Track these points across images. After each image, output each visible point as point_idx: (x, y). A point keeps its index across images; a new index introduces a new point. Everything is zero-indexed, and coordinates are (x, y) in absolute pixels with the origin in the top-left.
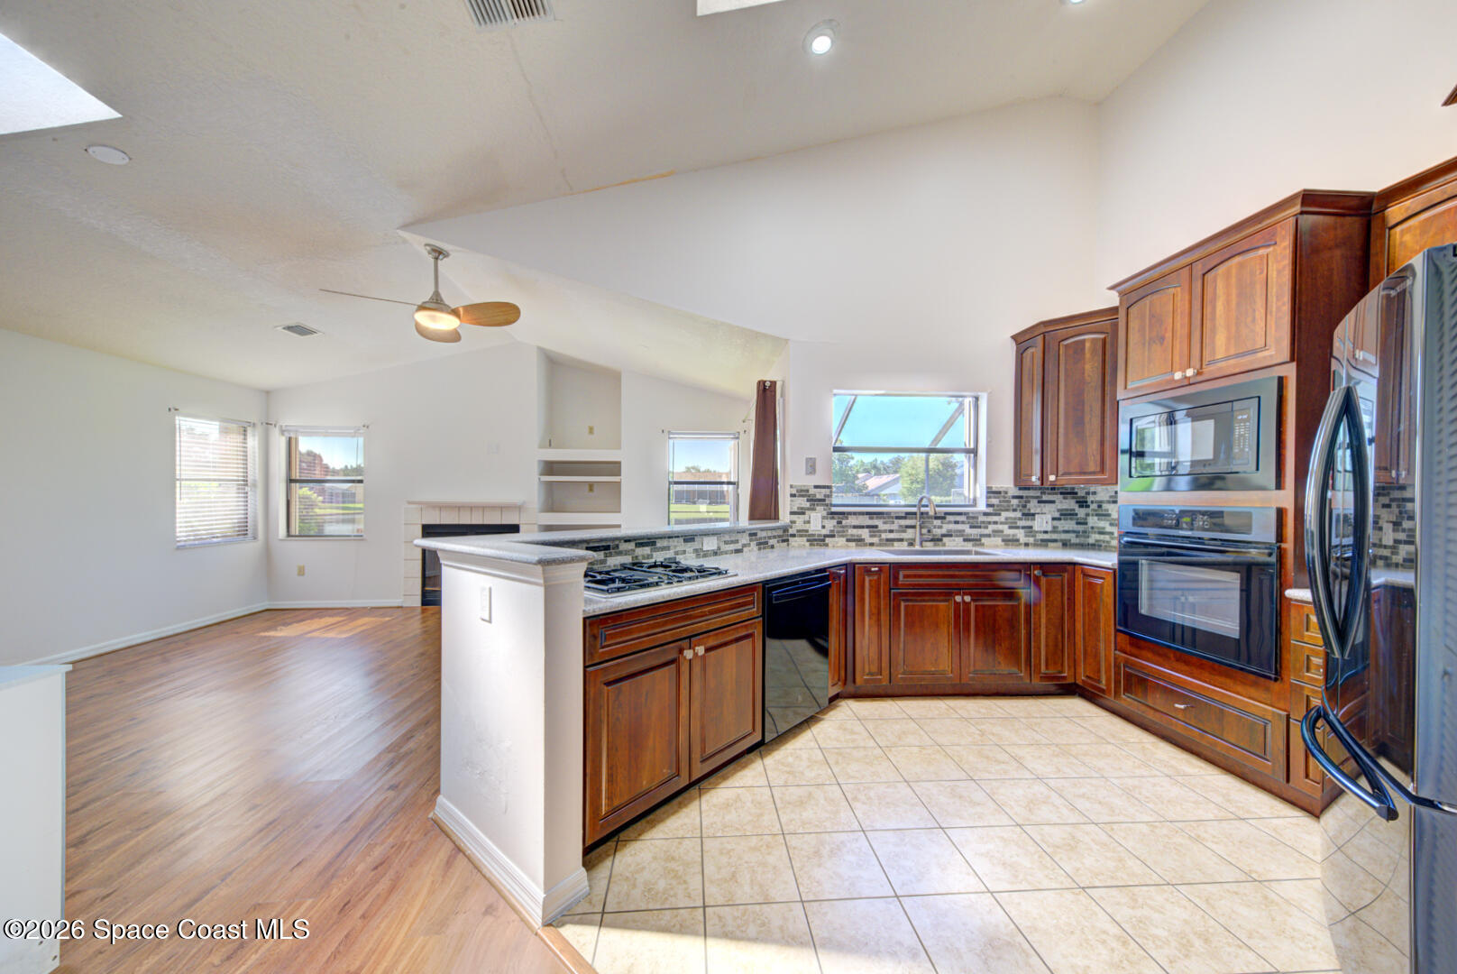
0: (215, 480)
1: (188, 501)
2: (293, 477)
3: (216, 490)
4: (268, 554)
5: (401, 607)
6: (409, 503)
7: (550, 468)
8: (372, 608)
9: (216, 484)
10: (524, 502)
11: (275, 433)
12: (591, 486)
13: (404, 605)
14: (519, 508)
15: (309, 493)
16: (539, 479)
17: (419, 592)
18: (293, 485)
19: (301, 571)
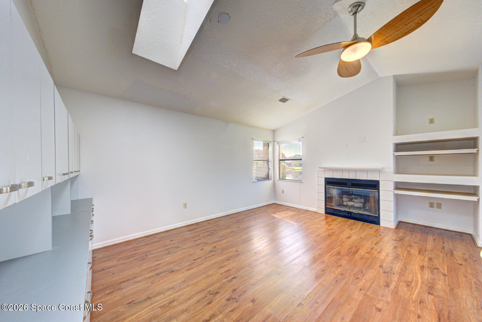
0: (262, 160)
1: (256, 167)
2: (281, 159)
3: (262, 163)
4: (274, 184)
5: (316, 212)
6: (320, 168)
7: (399, 147)
8: (305, 210)
9: (262, 162)
10: (383, 168)
11: (276, 143)
12: (431, 158)
13: (318, 212)
14: (379, 171)
15: (284, 164)
16: (394, 154)
17: (324, 207)
18: (281, 161)
19: (283, 192)
